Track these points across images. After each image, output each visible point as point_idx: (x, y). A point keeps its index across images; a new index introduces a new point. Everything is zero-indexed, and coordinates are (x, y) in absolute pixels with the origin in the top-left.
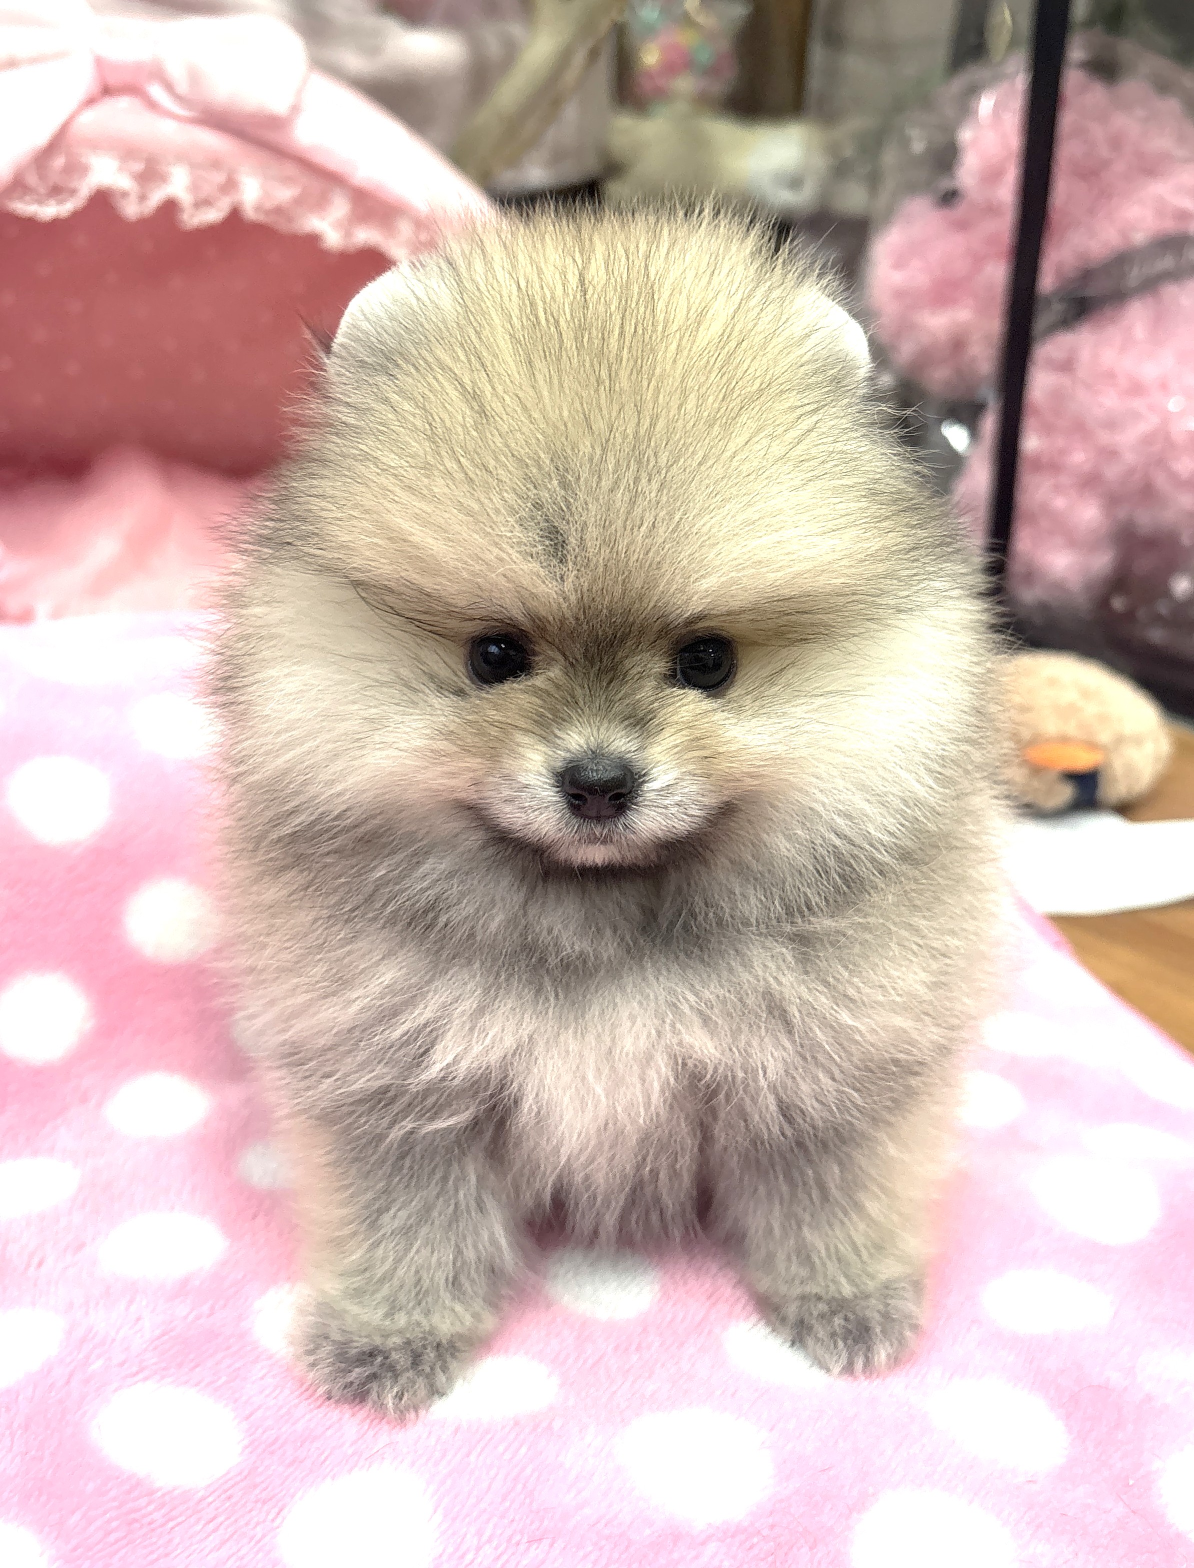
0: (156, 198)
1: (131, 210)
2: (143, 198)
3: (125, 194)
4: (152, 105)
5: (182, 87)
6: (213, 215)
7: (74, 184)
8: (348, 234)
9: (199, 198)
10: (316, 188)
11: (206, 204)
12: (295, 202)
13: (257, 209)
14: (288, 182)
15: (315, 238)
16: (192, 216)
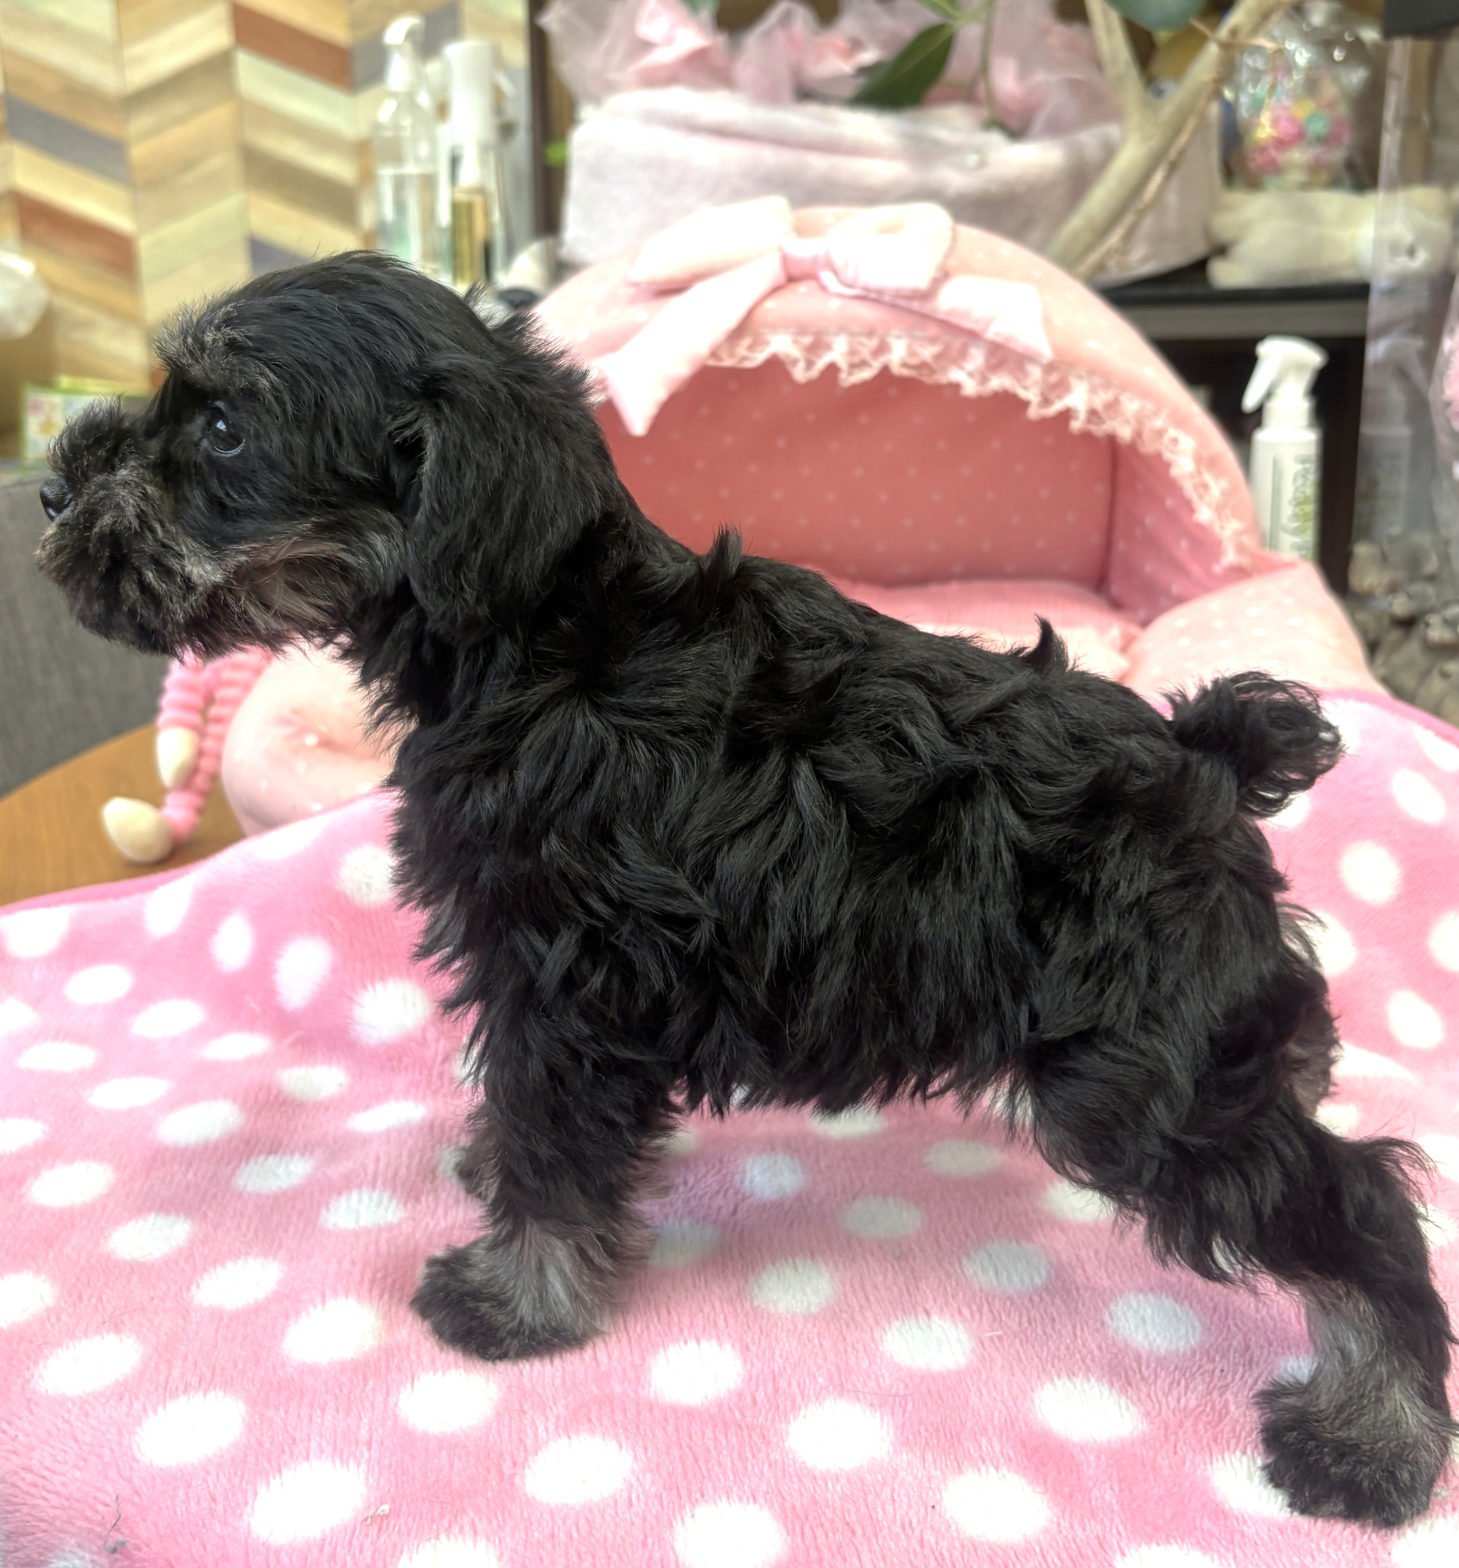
0: (821, 364)
1: (800, 374)
2: (811, 364)
3: (795, 362)
4: (822, 288)
6: (865, 374)
8: (985, 380)
9: (856, 359)
10: (956, 343)
11: (862, 364)
12: (938, 357)
13: (905, 365)
14: (932, 340)
15: (956, 386)
16: (850, 374)
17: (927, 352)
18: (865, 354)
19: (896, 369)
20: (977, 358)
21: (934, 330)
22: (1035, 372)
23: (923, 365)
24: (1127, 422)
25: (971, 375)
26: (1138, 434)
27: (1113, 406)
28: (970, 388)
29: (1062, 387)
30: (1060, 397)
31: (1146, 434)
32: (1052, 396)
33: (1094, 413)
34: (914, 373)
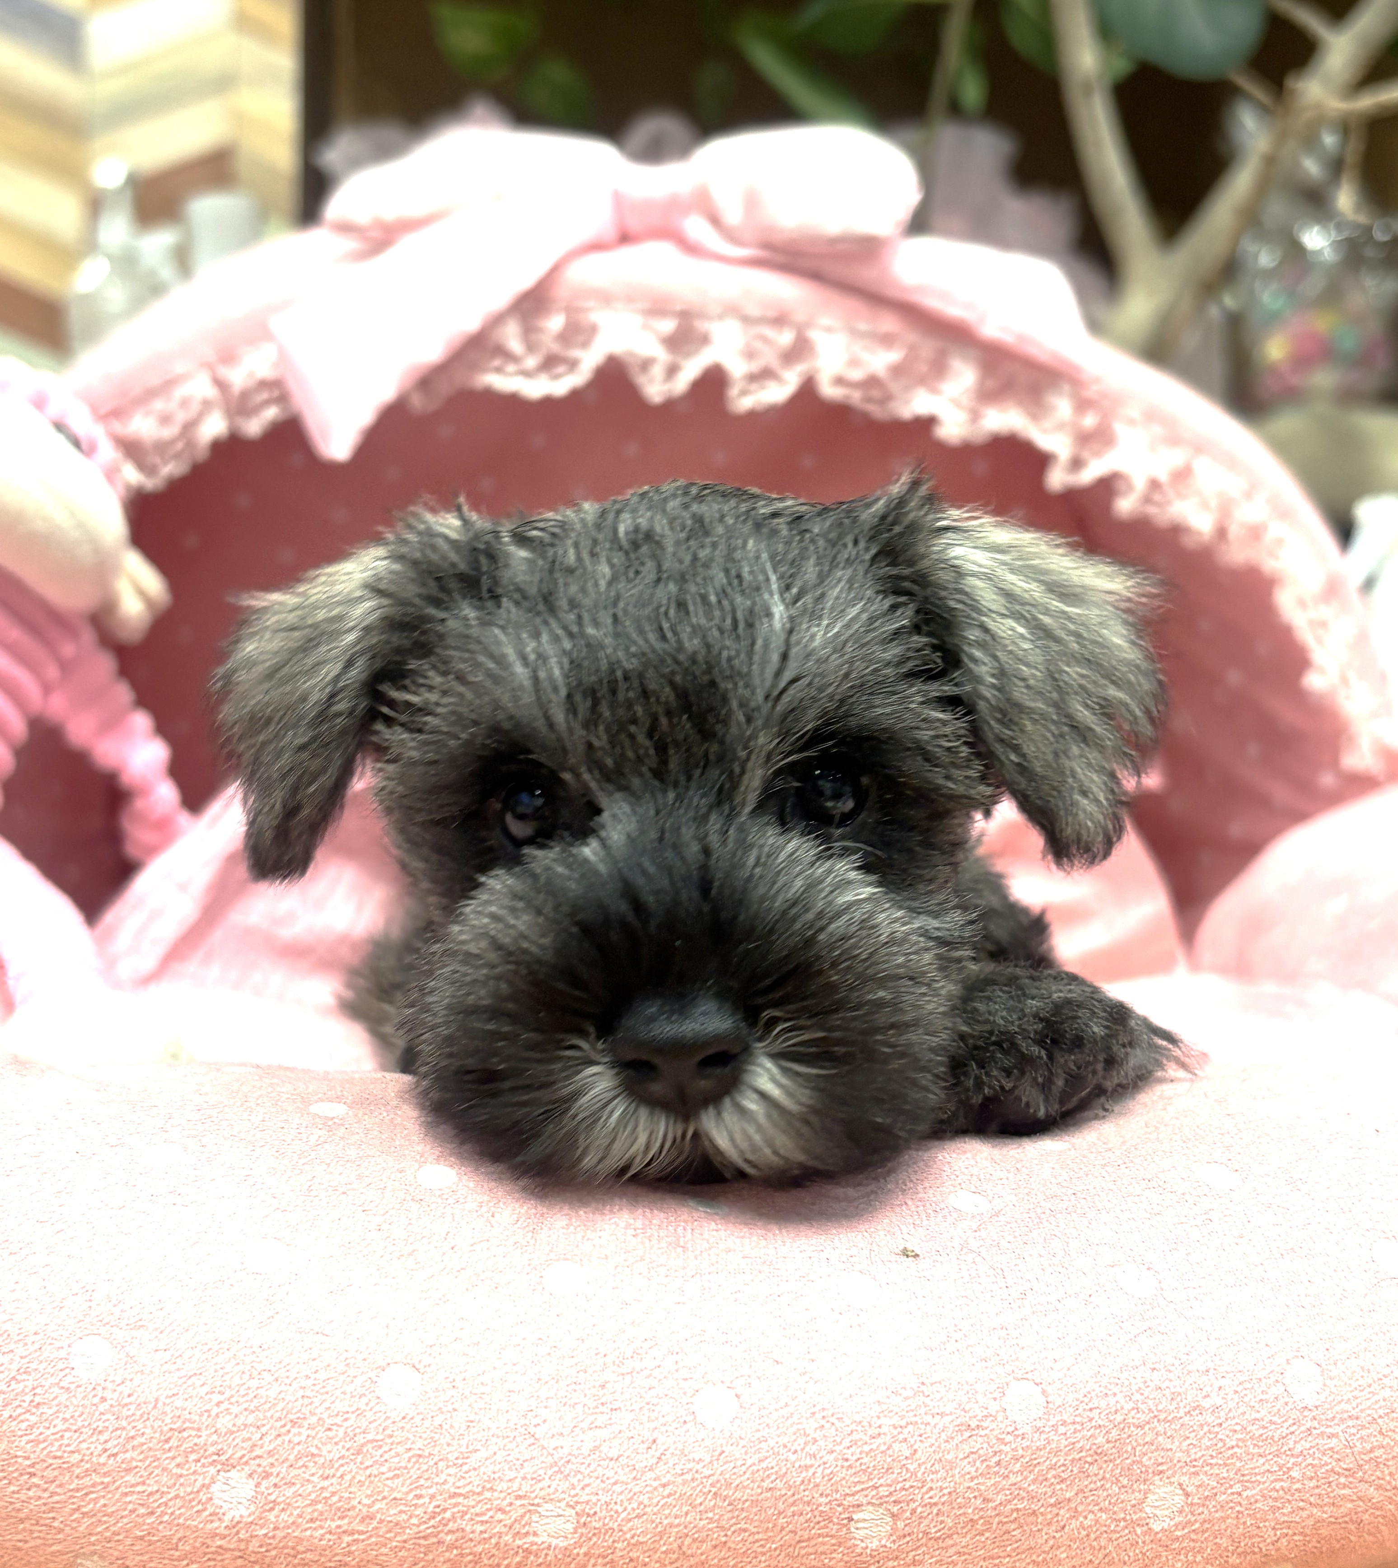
0: (693, 368)
1: (654, 387)
2: (674, 369)
6: (773, 395)
7: (576, 352)
8: (975, 416)
9: (755, 366)
10: (928, 348)
11: (764, 375)
12: (897, 370)
13: (840, 381)
14: (887, 340)
15: (926, 424)
16: (744, 393)
17: (881, 360)
18: (769, 358)
20: (965, 376)
21: (889, 323)
23: (872, 382)
25: (955, 402)
26: (1222, 530)
28: (954, 424)
29: (1103, 437)
33: (1154, 485)
34: (856, 397)
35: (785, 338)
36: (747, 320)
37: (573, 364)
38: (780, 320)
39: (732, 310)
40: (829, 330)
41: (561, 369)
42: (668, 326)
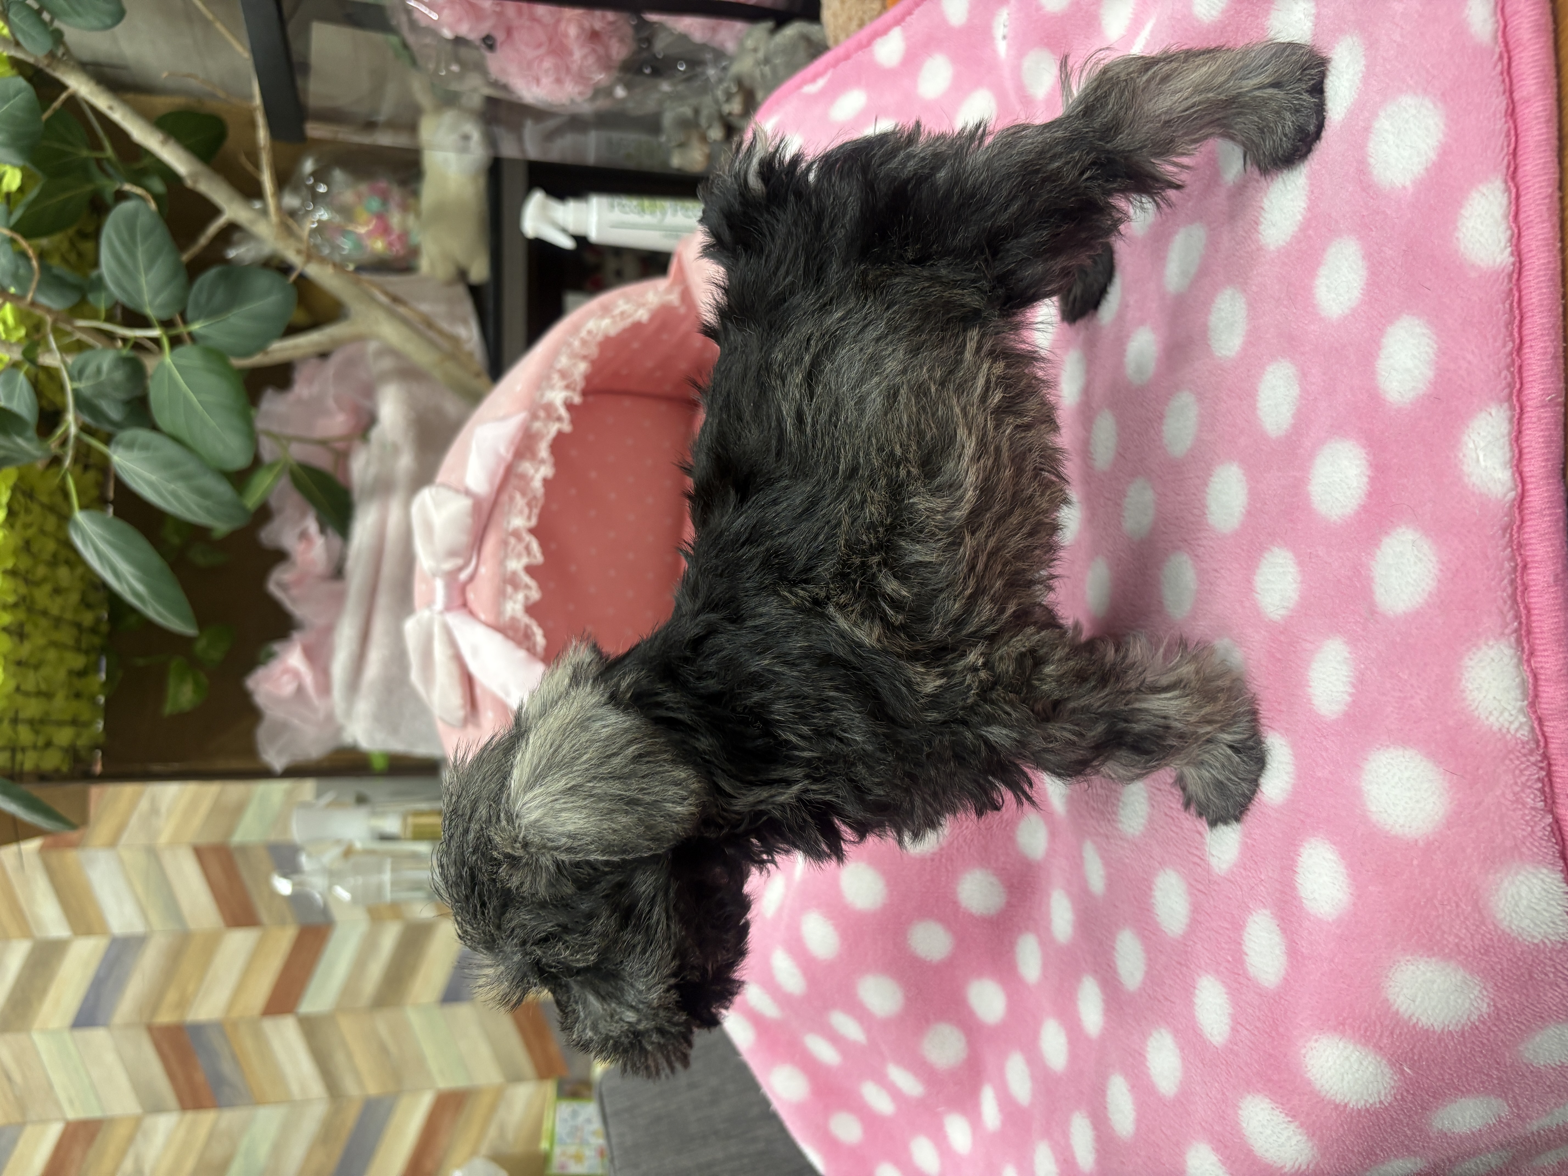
0: (527, 579)
1: (535, 595)
2: (527, 587)
3: (527, 598)
4: (472, 578)
5: (460, 562)
6: (535, 546)
7: (522, 625)
8: (542, 462)
9: (524, 553)
10: (514, 481)
11: (528, 549)
12: (524, 494)
13: (529, 518)
14: (512, 499)
15: (546, 482)
16: (535, 557)
17: (520, 501)
18: (520, 547)
19: (534, 522)
20: (526, 467)
21: (505, 498)
22: (537, 425)
23: (529, 505)
24: (575, 365)
25: (537, 470)
26: (584, 358)
27: (563, 374)
28: (546, 471)
29: (549, 408)
30: (556, 410)
31: (584, 352)
32: (555, 415)
33: (567, 387)
34: (536, 511)
35: (513, 541)
36: (506, 557)
37: (527, 627)
38: (505, 543)
39: (502, 563)
40: (509, 523)
41: (529, 631)
42: (509, 589)
